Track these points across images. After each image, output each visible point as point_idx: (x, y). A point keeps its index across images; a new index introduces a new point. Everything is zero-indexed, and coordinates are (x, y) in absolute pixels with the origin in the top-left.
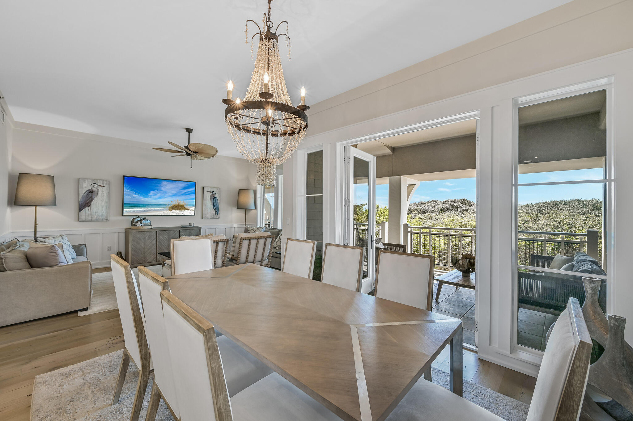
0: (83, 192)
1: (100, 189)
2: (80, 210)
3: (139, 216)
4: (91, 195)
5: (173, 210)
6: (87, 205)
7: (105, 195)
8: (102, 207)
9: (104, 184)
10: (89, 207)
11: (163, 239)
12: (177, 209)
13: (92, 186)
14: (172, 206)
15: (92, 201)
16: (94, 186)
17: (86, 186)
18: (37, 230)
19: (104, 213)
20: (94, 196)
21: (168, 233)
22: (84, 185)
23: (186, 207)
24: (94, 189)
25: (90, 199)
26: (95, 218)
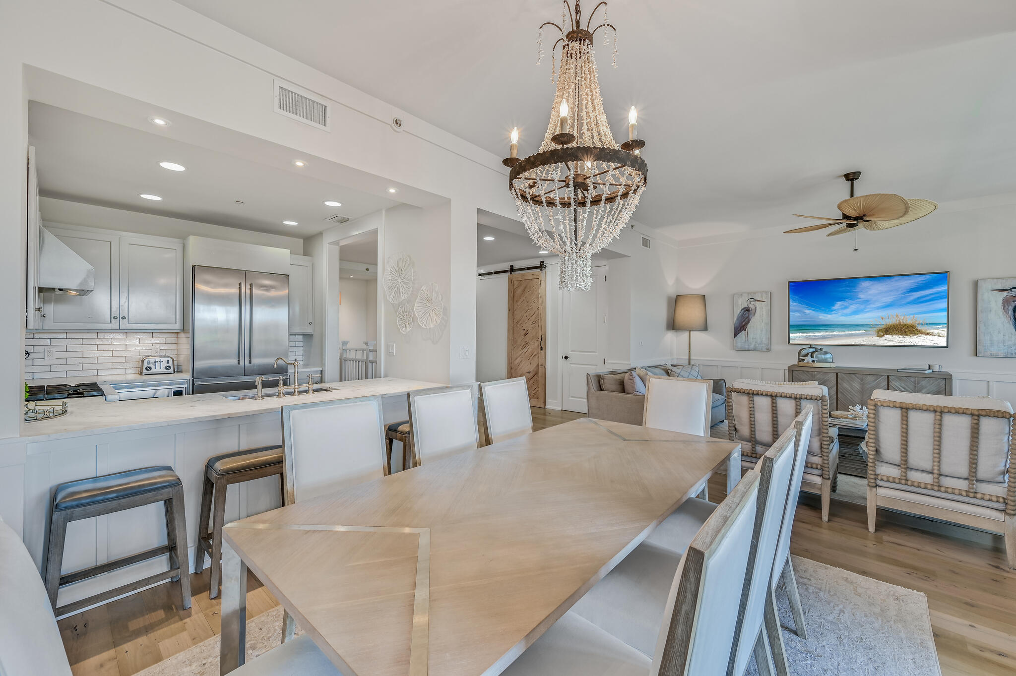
0: (738, 311)
1: (758, 304)
2: (736, 335)
3: (811, 345)
4: (747, 315)
5: (887, 336)
6: (742, 328)
7: (764, 313)
8: (762, 331)
9: (764, 298)
10: (745, 331)
11: (850, 389)
12: (896, 334)
13: (748, 301)
14: (883, 327)
15: (748, 322)
16: (751, 302)
17: (742, 303)
18: (691, 358)
19: (764, 340)
20: (750, 316)
21: (862, 380)
22: (740, 303)
23: (920, 328)
24: (751, 306)
25: (747, 320)
26: (752, 346)
